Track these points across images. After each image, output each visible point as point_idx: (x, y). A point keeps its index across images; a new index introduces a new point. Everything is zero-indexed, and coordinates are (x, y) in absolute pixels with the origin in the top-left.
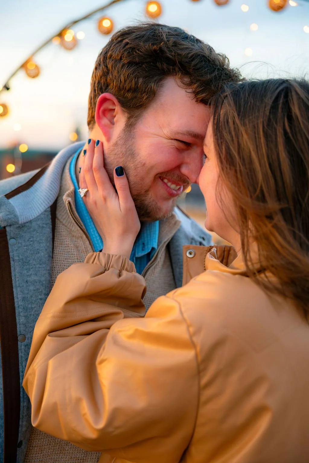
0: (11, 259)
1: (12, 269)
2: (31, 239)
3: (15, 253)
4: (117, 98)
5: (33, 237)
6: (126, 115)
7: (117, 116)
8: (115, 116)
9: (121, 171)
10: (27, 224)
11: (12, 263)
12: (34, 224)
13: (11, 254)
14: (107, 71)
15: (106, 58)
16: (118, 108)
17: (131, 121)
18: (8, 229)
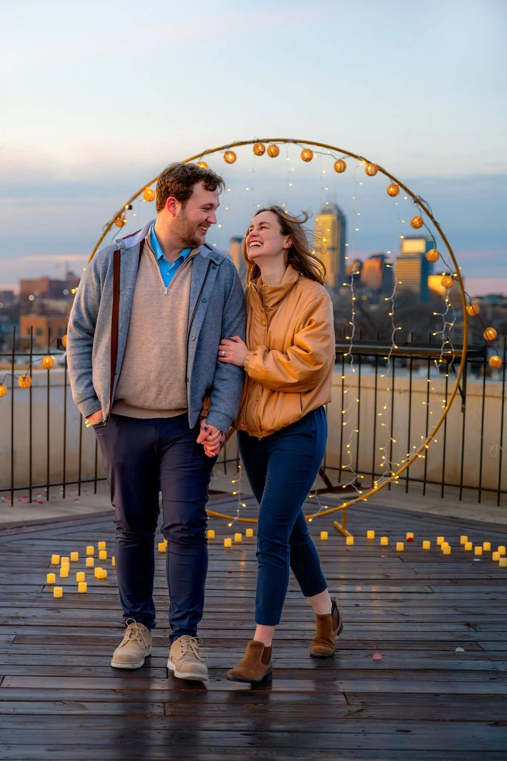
3: (123, 259)
6: (181, 203)
10: (129, 249)
14: (167, 188)
15: (165, 183)
16: (176, 202)
17: (184, 205)
18: (121, 250)
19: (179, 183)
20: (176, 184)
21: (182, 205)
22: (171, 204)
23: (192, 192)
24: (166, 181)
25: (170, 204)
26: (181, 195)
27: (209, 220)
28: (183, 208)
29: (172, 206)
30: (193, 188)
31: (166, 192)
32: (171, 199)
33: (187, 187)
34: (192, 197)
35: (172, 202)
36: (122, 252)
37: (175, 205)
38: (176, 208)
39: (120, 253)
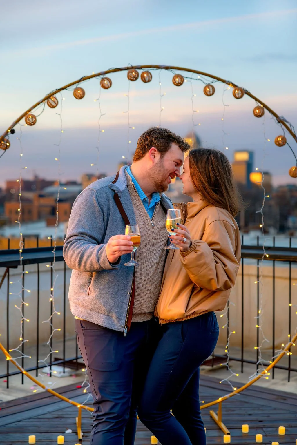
1: (123, 206)
4: (157, 149)
5: (125, 196)
7: (156, 155)
11: (122, 204)
16: (157, 152)
17: (162, 156)
18: (118, 193)
21: (161, 155)
23: (170, 147)
26: (162, 148)
29: (152, 155)
31: (149, 144)
34: (169, 151)
35: (153, 151)
36: (119, 194)
37: (154, 154)
38: (156, 157)
39: (118, 196)
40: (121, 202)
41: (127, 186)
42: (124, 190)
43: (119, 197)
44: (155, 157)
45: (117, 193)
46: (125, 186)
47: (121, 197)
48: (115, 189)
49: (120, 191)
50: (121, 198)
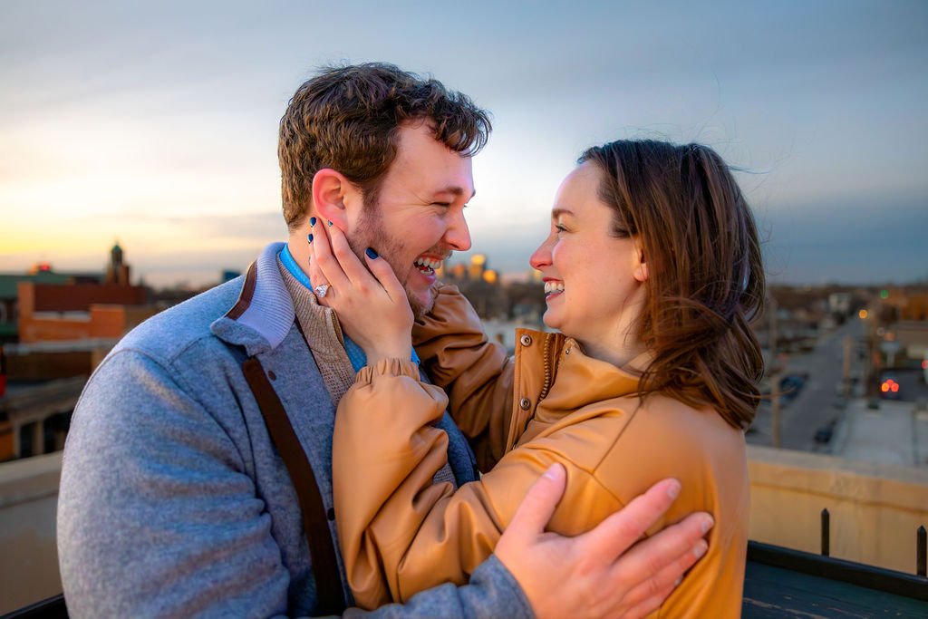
0: (282, 400)
1: (289, 414)
2: (292, 370)
3: (283, 390)
4: (341, 172)
5: (294, 367)
6: (360, 190)
7: (345, 196)
8: (342, 198)
9: (373, 253)
10: (279, 349)
11: (285, 405)
12: (286, 348)
13: (278, 393)
14: (311, 142)
15: (302, 125)
16: (345, 185)
17: (371, 195)
18: (261, 358)
19: (348, 121)
20: (338, 126)
21: (366, 194)
22: (327, 194)
23: (393, 152)
24: (306, 118)
25: (322, 192)
26: (360, 163)
27: (451, 238)
28: (371, 203)
29: (331, 198)
30: (399, 139)
31: (307, 157)
32: (324, 178)
33: (376, 134)
34: (396, 167)
35: (331, 186)
36: (267, 363)
37: (340, 195)
38: (348, 204)
39: (261, 369)
40: (280, 396)
41: (297, 321)
42: (287, 340)
43: (267, 373)
44: (343, 208)
45: (254, 357)
46: (288, 323)
47: (278, 373)
48: (242, 341)
49: (270, 347)
50: (274, 377)
